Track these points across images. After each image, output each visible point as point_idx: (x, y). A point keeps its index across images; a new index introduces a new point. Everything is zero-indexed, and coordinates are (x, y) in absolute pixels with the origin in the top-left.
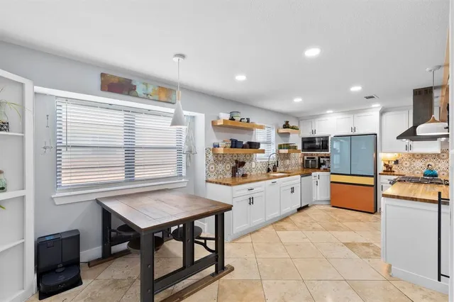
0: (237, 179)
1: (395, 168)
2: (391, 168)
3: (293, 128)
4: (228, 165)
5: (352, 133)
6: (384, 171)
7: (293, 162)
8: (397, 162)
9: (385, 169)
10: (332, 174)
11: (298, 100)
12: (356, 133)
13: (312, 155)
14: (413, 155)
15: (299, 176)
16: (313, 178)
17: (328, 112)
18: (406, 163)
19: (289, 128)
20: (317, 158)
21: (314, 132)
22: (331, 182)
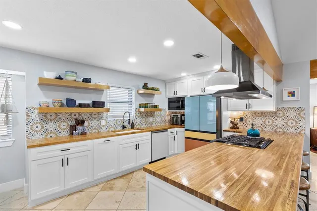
0: (74, 136)
1: (240, 124)
2: (236, 125)
3: (153, 89)
4: (65, 124)
5: (202, 93)
6: (231, 128)
7: (159, 119)
8: (242, 119)
9: (232, 125)
10: (186, 130)
11: (132, 60)
12: (205, 93)
13: (176, 112)
14: (255, 112)
15: (150, 132)
16: (170, 134)
17: (183, 74)
18: (249, 121)
19: (148, 89)
20: (179, 116)
21: (175, 93)
22: (186, 138)
